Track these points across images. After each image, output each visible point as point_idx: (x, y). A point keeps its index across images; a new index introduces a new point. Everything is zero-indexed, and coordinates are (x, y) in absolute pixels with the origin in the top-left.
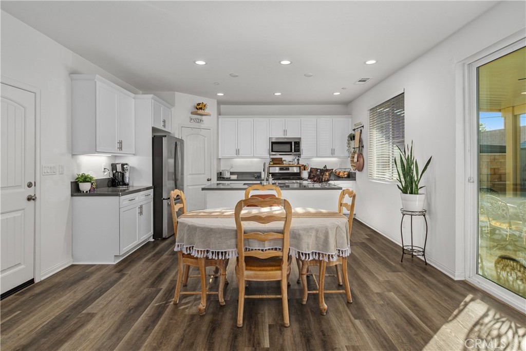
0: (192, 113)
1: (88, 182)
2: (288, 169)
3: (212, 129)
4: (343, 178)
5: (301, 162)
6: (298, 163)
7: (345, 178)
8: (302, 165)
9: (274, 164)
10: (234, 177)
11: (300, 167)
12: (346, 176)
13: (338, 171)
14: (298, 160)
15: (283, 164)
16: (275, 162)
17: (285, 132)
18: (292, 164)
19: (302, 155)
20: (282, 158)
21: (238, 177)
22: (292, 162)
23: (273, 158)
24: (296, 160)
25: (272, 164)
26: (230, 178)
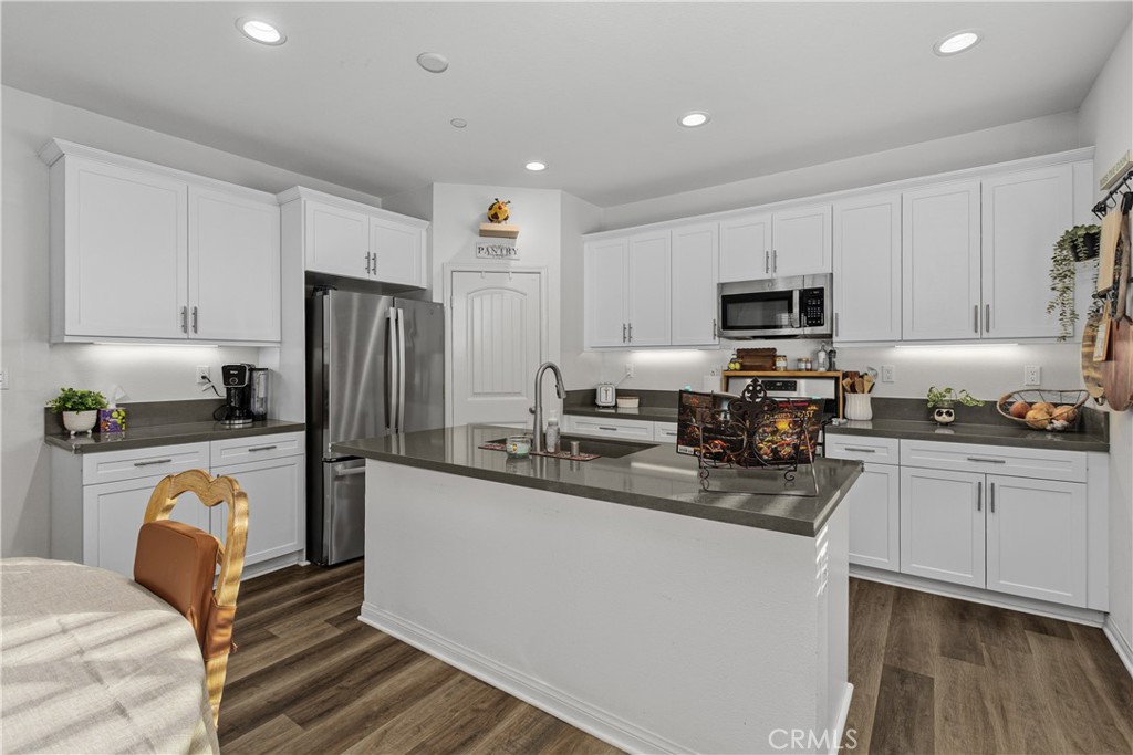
0: (484, 233)
1: (89, 409)
2: (791, 386)
3: (543, 273)
4: (1043, 430)
5: (842, 365)
6: (831, 367)
7: (1054, 431)
8: (845, 375)
9: (743, 368)
10: (630, 405)
11: (837, 379)
12: (1058, 424)
13: (1018, 403)
14: (831, 354)
15: (775, 370)
16: (748, 362)
17: (771, 259)
18: (807, 370)
19: (835, 339)
20: (774, 350)
21: (640, 405)
22: (807, 361)
23: (744, 350)
24: (822, 355)
25: (735, 370)
26: (616, 406)
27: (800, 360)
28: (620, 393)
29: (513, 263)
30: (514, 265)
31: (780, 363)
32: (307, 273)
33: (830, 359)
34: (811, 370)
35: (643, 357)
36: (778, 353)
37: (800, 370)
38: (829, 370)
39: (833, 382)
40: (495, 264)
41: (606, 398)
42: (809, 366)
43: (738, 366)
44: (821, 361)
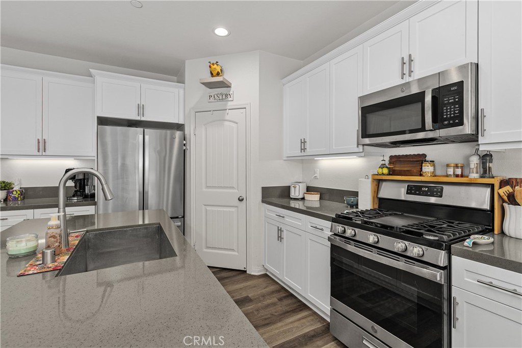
2: (437, 192)
3: (247, 108)
5: (500, 171)
8: (503, 182)
9: (391, 173)
10: (314, 198)
11: (492, 187)
14: (485, 158)
15: (421, 175)
16: (398, 168)
17: (407, 63)
18: (457, 176)
19: (481, 140)
20: (424, 156)
21: (321, 198)
22: (457, 166)
23: (396, 156)
24: (475, 161)
25: (383, 174)
26: (303, 199)
27: (448, 166)
28: (309, 189)
29: (230, 103)
30: (230, 105)
31: (427, 169)
32: (98, 118)
33: (484, 164)
34: (462, 176)
35: (327, 164)
36: (427, 159)
37: (447, 176)
38: (482, 177)
39: (488, 190)
40: (218, 105)
41: (295, 193)
42: (459, 172)
43: (385, 171)
44: (472, 166)
